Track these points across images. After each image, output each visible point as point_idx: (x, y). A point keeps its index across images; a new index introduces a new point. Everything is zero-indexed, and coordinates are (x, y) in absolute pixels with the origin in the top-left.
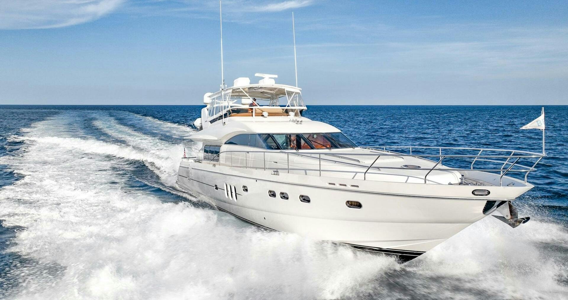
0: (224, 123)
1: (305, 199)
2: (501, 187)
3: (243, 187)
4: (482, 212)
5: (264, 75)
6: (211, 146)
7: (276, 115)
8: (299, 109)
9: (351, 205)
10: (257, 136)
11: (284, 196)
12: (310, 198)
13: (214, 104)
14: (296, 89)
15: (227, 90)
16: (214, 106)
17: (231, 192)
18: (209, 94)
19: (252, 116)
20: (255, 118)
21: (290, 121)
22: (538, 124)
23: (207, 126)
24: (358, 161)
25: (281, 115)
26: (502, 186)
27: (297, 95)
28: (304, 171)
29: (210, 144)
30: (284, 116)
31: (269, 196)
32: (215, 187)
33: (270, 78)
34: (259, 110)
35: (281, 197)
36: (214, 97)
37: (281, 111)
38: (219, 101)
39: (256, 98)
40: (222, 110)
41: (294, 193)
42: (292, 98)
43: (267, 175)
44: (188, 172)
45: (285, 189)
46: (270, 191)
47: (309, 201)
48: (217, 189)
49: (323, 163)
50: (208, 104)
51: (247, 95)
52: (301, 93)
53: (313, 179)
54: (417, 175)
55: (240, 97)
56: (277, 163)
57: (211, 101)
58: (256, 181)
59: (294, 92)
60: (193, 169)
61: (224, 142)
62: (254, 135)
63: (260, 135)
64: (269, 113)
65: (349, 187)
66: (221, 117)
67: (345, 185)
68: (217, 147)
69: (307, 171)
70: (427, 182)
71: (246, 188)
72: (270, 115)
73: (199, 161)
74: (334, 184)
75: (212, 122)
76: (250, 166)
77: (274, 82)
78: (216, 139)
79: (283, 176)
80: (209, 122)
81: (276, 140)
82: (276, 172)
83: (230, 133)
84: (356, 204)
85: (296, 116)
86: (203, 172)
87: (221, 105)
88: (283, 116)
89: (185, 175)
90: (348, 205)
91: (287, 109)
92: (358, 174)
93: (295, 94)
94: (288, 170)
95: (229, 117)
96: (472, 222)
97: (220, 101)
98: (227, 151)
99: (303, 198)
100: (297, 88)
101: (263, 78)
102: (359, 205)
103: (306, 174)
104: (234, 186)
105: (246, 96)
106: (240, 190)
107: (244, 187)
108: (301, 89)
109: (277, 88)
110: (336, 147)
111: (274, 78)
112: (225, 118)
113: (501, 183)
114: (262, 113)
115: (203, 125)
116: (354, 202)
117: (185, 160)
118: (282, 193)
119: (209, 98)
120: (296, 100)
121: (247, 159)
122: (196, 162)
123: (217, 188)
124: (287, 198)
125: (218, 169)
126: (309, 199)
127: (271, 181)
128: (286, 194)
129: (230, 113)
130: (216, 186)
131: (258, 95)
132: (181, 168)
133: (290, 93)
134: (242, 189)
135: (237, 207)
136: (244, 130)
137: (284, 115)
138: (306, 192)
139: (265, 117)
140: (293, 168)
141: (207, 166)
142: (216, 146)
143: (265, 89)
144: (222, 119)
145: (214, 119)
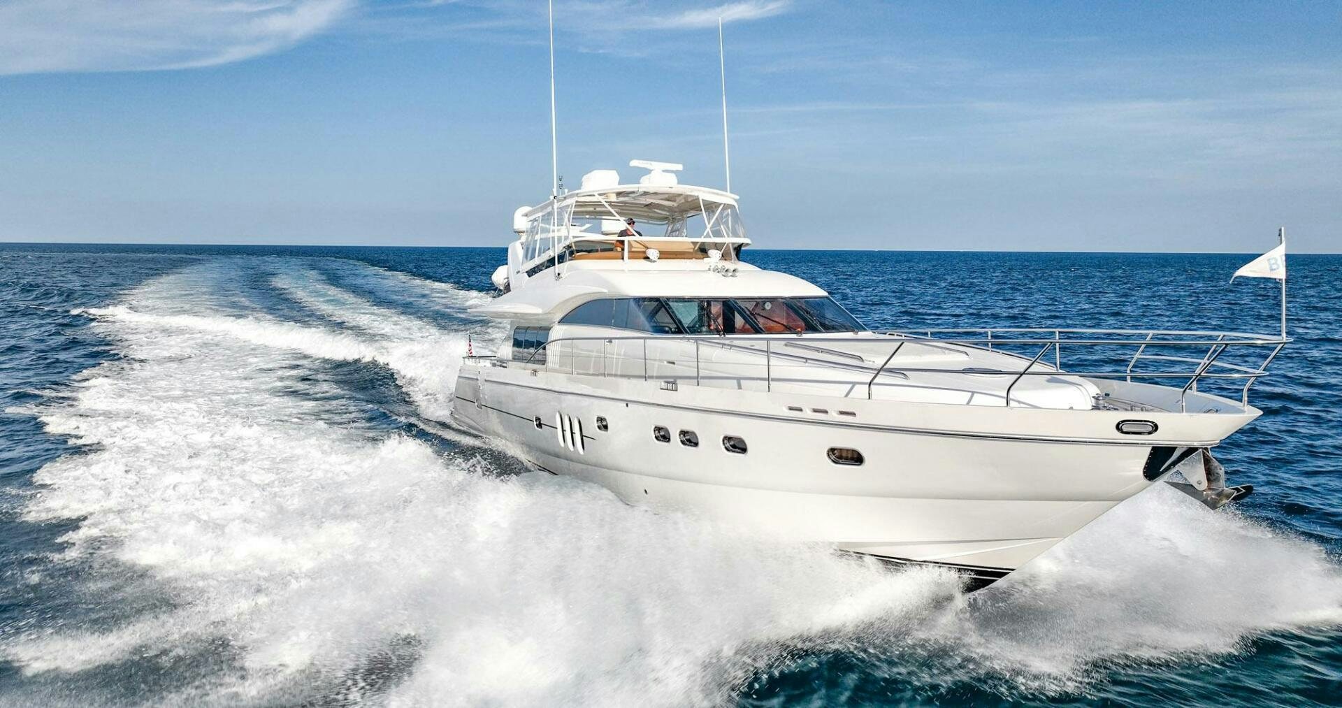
0: (559, 274)
1: (736, 446)
2: (1184, 414)
3: (597, 421)
4: (1142, 473)
5: (651, 164)
6: (528, 328)
7: (678, 256)
8: (733, 244)
9: (840, 457)
10: (632, 303)
11: (690, 439)
12: (747, 443)
13: (537, 233)
14: (727, 196)
15: (565, 198)
16: (536, 239)
17: (572, 433)
18: (527, 209)
19: (623, 259)
20: (629, 264)
21: (709, 270)
22: (1271, 265)
23: (521, 282)
24: (860, 359)
25: (690, 256)
26: (1186, 412)
27: (729, 210)
28: (735, 381)
29: (527, 325)
30: (696, 258)
31: (655, 439)
32: (535, 423)
33: (663, 171)
34: (639, 246)
35: (683, 442)
36: (536, 216)
37: (690, 248)
38: (548, 226)
39: (634, 220)
40: (554, 246)
41: (712, 432)
42: (717, 219)
43: (651, 390)
44: (476, 390)
45: (690, 422)
46: (658, 429)
47: (744, 450)
48: (541, 428)
49: (774, 361)
50: (524, 232)
51: (612, 211)
52: (737, 207)
53: (754, 398)
54: (990, 389)
55: (597, 217)
56: (674, 363)
57: (529, 225)
58: (627, 405)
59: (721, 204)
60: (488, 381)
61: (558, 320)
62: (623, 301)
63: (639, 301)
64: (661, 253)
65: (834, 416)
66: (551, 262)
67: (826, 412)
68: (540, 332)
69: (742, 382)
70: (1012, 404)
71: (604, 423)
72: (663, 256)
73: (502, 363)
74: (801, 410)
75: (531, 273)
76: (614, 373)
77: (676, 181)
78: (539, 311)
79: (686, 394)
80: (526, 274)
81: (673, 312)
82: (672, 383)
83: (572, 298)
84: (850, 456)
85: (725, 260)
86: (509, 388)
87: (551, 235)
88: (694, 259)
89: (470, 396)
90: (833, 457)
91: (704, 243)
92: (857, 386)
93: (723, 209)
94: (698, 379)
95: (569, 260)
96: (1120, 499)
97: (550, 225)
98: (564, 337)
99: (732, 443)
100: (728, 194)
101: (647, 171)
102: (856, 458)
103: (740, 387)
104: (577, 417)
105: (610, 213)
106: (592, 428)
107: (600, 419)
108: (737, 197)
109: (680, 193)
110: (815, 330)
111: (675, 172)
112: (561, 263)
113: (1184, 404)
114: (645, 252)
115: (510, 282)
116: (848, 450)
117: (470, 362)
118: (683, 433)
119: (526, 218)
120: (726, 223)
121: (607, 355)
122: (494, 365)
123: (540, 425)
124: (696, 444)
125: (542, 379)
126: (745, 444)
127: (658, 405)
128: (693, 433)
129: (571, 253)
130: (538, 419)
131: (639, 213)
132: (461, 380)
133: (711, 207)
134: (596, 425)
135: (584, 467)
136: (604, 291)
137: (697, 256)
138: (736, 428)
139: (651, 261)
140: (709, 375)
141: (519, 373)
142: (541, 328)
143: (653, 196)
144: (554, 265)
145: (537, 266)
